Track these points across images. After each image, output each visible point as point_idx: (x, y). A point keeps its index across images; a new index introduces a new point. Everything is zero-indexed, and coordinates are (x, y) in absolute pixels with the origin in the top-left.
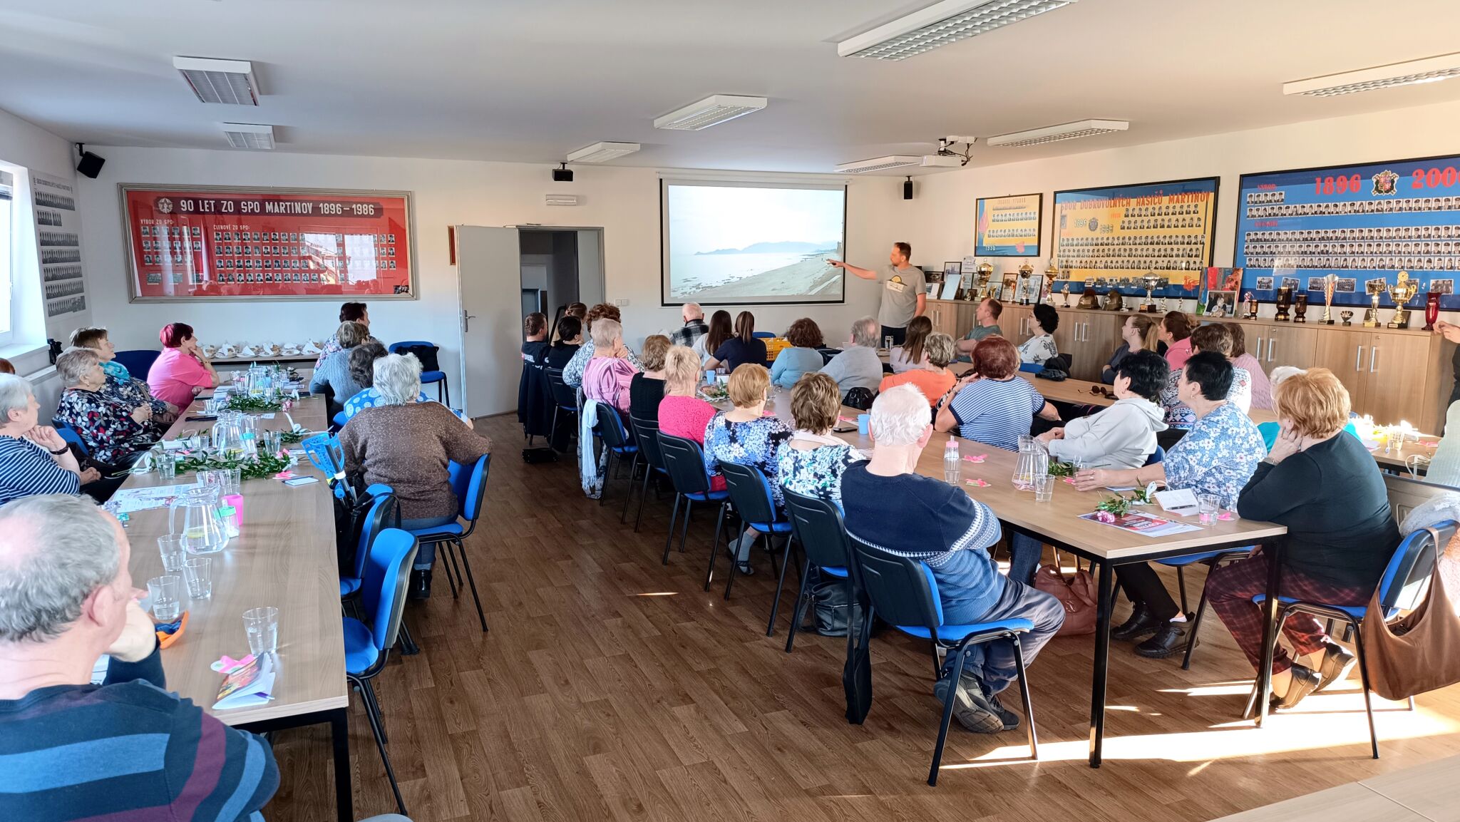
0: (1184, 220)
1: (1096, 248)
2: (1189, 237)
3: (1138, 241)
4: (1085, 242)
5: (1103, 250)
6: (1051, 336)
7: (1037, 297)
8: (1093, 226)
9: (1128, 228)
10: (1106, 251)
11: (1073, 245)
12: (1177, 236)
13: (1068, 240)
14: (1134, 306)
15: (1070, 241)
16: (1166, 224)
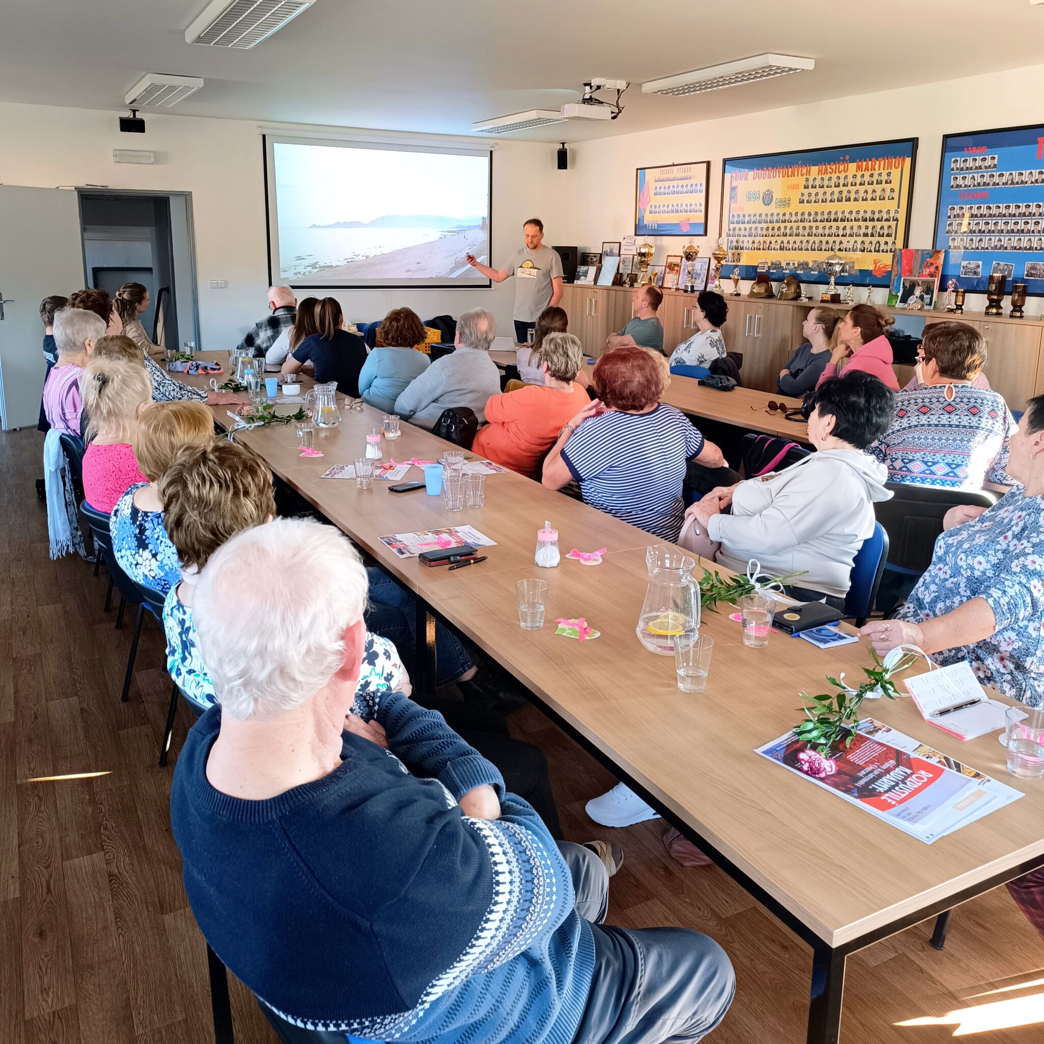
0: (874, 191)
1: (771, 226)
2: (880, 212)
3: (819, 217)
4: (758, 218)
5: (779, 228)
6: (719, 332)
7: (704, 284)
8: (767, 199)
9: (808, 202)
10: (782, 230)
11: (744, 223)
12: (865, 212)
13: (739, 216)
14: (814, 295)
15: (741, 218)
16: (853, 196)
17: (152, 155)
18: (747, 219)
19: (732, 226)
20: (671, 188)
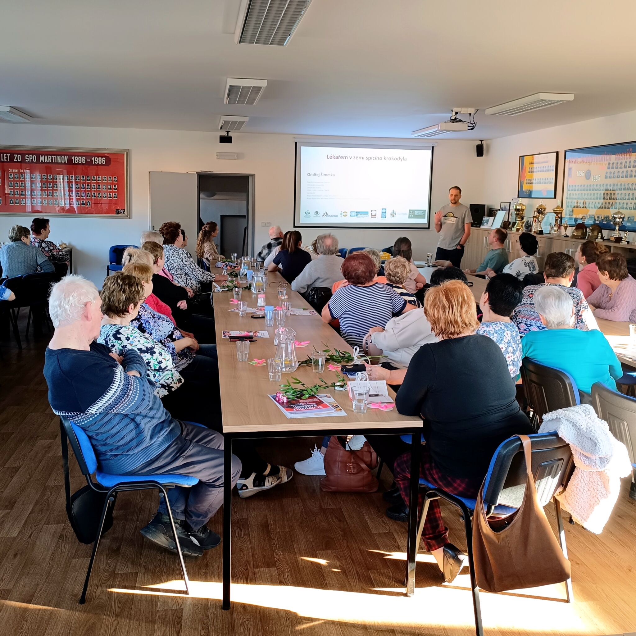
1: (589, 192)
3: (615, 188)
4: (583, 188)
6: (530, 257)
8: (588, 175)
9: (609, 177)
10: (596, 195)
11: (575, 190)
15: (574, 187)
16: (634, 174)
17: (236, 155)
18: (577, 188)
19: (569, 192)
20: (538, 168)
